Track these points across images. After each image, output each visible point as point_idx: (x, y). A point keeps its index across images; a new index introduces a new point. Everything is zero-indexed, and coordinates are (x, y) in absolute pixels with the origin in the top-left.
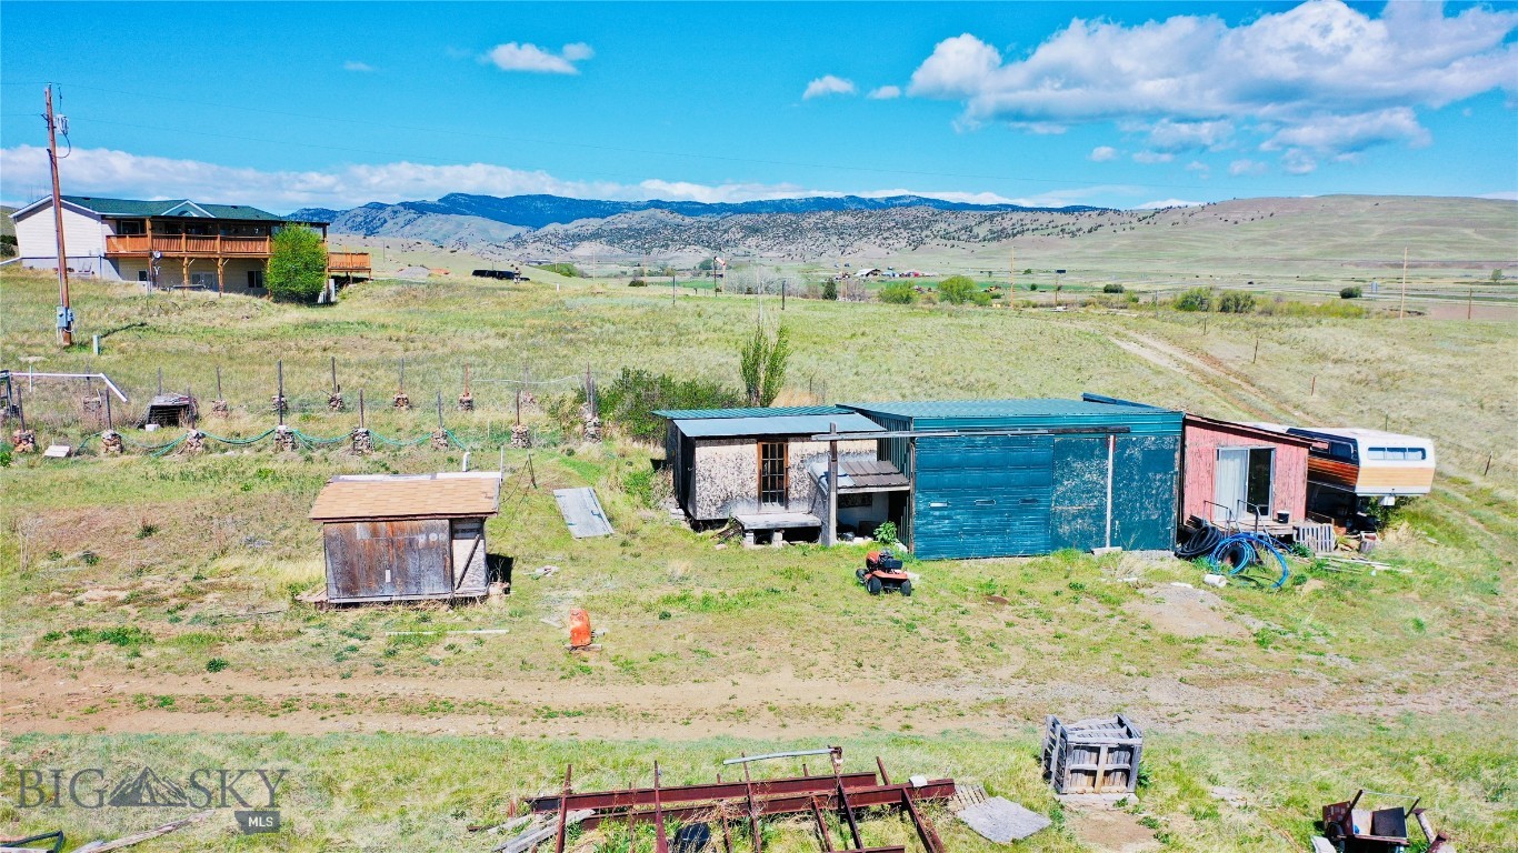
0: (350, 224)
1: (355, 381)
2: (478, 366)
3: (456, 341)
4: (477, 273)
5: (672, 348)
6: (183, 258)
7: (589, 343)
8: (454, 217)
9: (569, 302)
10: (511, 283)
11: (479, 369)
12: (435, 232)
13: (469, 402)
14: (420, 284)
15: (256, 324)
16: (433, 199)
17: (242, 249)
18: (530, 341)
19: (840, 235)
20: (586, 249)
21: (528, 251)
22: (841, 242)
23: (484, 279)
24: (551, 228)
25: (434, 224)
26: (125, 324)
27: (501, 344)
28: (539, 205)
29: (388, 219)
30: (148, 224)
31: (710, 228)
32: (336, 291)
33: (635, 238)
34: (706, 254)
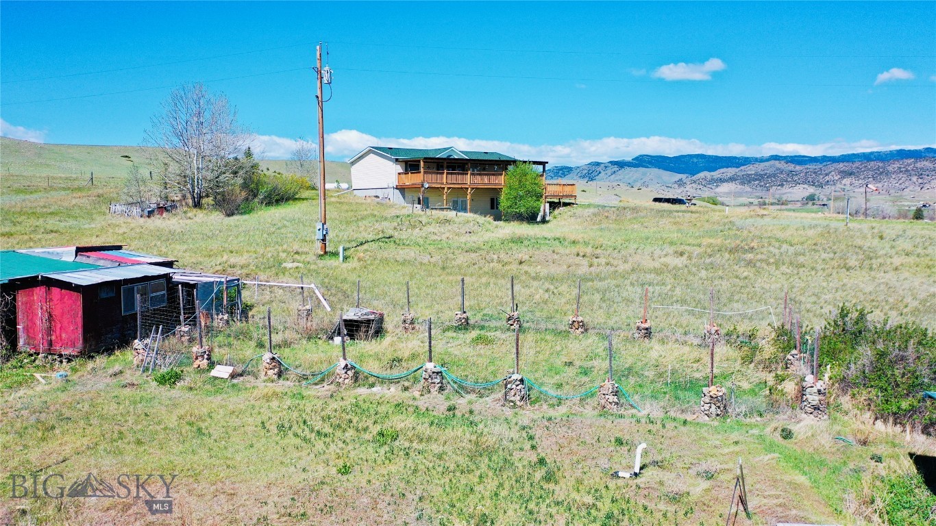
0: (579, 175)
1: (540, 295)
2: (657, 284)
3: (637, 258)
4: (656, 200)
5: (864, 273)
6: (444, 188)
7: (768, 264)
8: (642, 170)
9: (739, 223)
10: (683, 207)
11: (658, 288)
12: (630, 178)
13: (647, 329)
14: (611, 207)
15: (474, 238)
16: (629, 159)
17: (484, 181)
18: (708, 261)
19: (920, 176)
20: (724, 188)
21: (687, 189)
22: (920, 181)
23: (661, 204)
24: (702, 175)
25: (628, 174)
26: (381, 236)
27: (680, 262)
28: (695, 160)
29: (602, 171)
30: (422, 163)
31: (815, 173)
32: (550, 213)
33: (760, 180)
34: (811, 190)
